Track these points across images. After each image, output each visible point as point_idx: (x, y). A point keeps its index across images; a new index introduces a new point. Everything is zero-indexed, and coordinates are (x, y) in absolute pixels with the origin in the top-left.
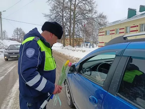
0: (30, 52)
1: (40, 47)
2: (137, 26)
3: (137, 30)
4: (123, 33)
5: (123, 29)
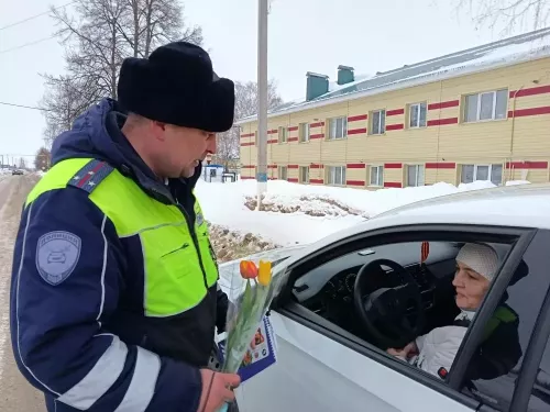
0: (59, 255)
1: (109, 221)
2: (323, 124)
3: (323, 136)
4: (296, 139)
5: (295, 129)
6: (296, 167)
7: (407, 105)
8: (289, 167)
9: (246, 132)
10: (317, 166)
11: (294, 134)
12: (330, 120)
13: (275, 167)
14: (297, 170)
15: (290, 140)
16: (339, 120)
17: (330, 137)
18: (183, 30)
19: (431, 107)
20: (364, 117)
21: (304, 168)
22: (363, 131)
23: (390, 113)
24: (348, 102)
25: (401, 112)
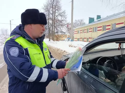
2: (92, 29)
3: (92, 31)
4: (86, 32)
5: (86, 30)
6: (86, 38)
7: (111, 24)
8: (84, 38)
9: (75, 31)
10: (90, 38)
11: (86, 31)
12: (94, 28)
13: (81, 38)
14: (86, 39)
15: (85, 32)
16: (96, 28)
17: (94, 32)
18: (62, 11)
19: (117, 24)
20: (101, 27)
21: (88, 38)
22: (101, 30)
23: (107, 26)
24: (98, 24)
25: (110, 25)
